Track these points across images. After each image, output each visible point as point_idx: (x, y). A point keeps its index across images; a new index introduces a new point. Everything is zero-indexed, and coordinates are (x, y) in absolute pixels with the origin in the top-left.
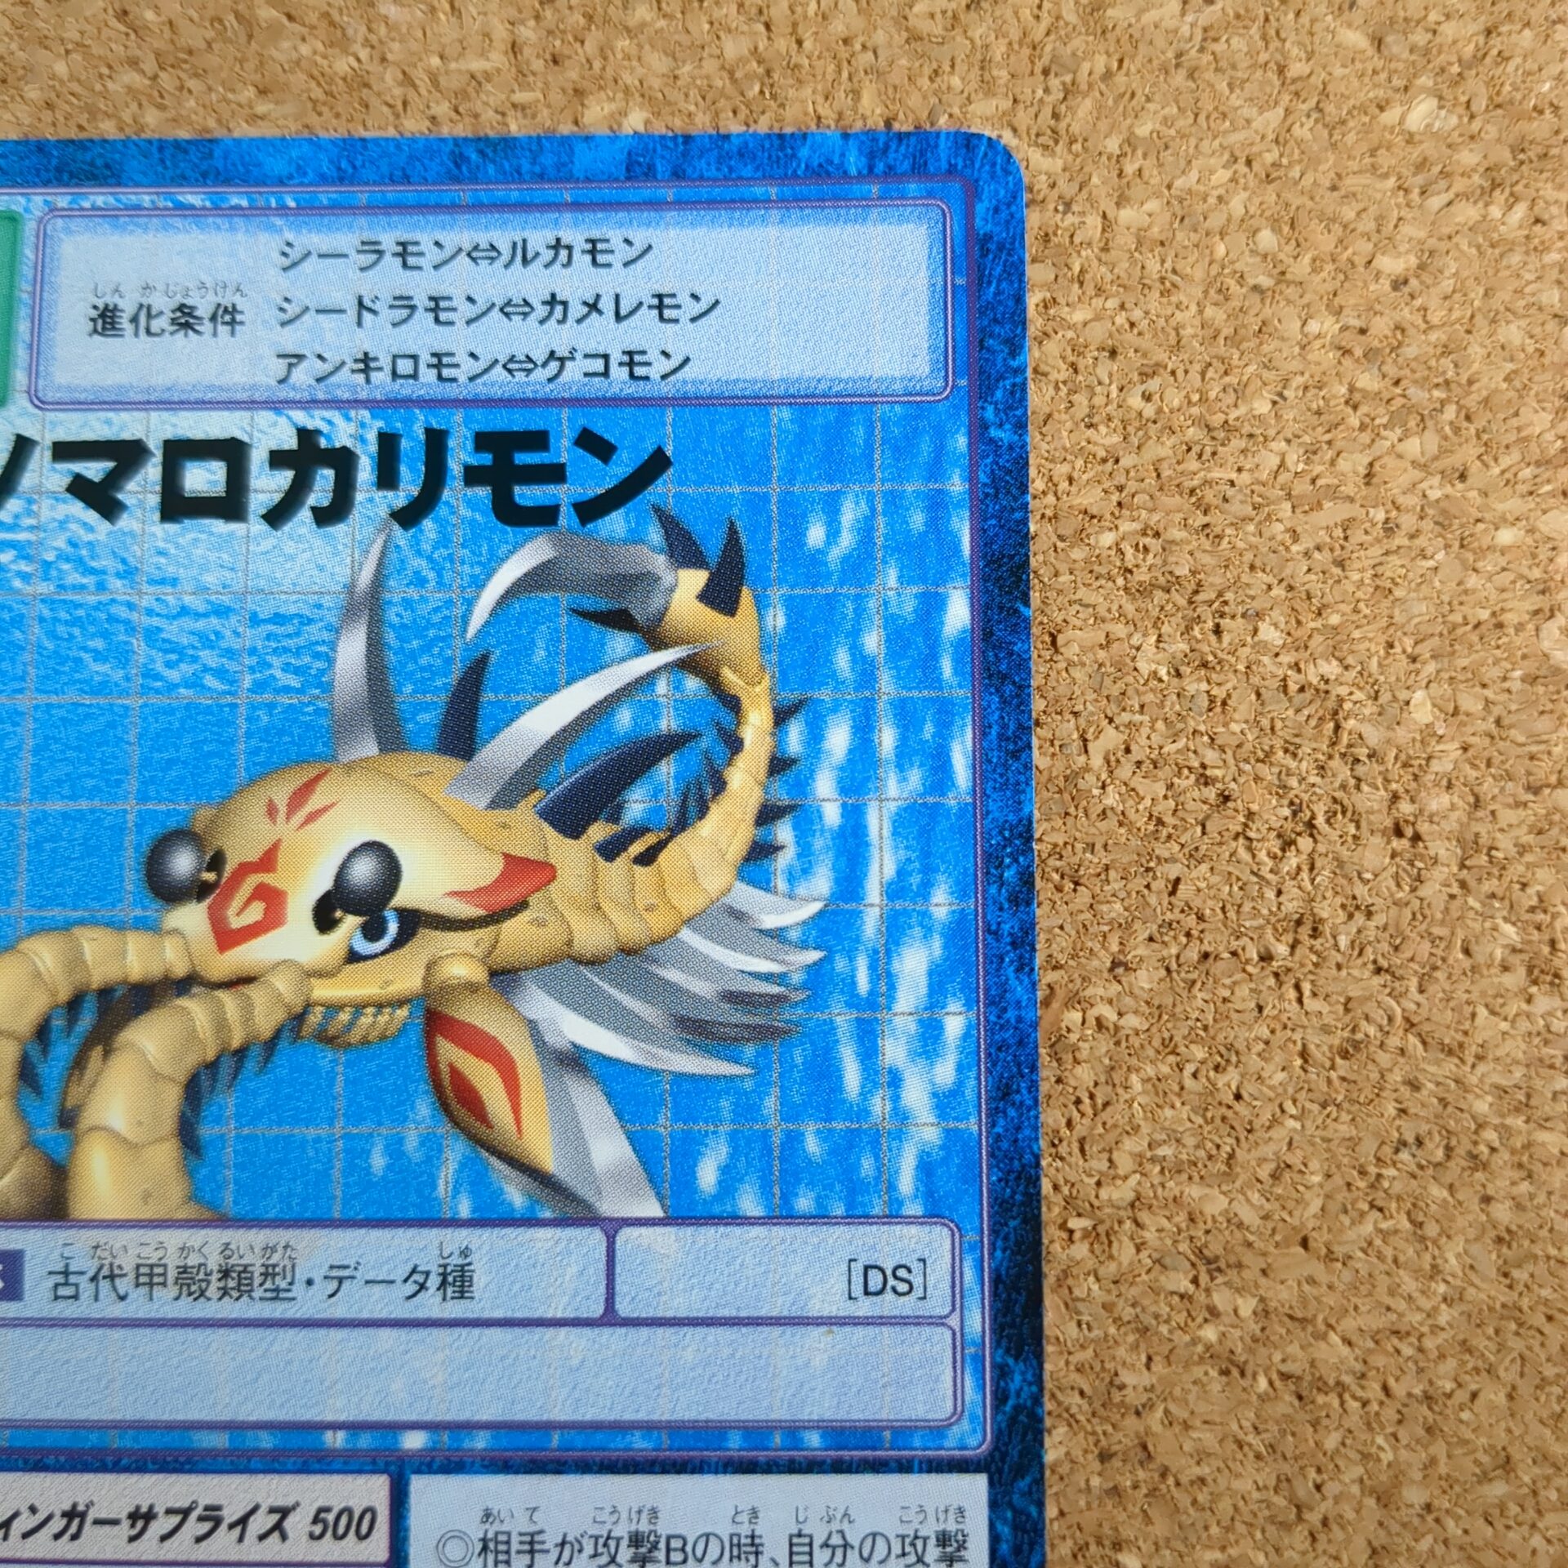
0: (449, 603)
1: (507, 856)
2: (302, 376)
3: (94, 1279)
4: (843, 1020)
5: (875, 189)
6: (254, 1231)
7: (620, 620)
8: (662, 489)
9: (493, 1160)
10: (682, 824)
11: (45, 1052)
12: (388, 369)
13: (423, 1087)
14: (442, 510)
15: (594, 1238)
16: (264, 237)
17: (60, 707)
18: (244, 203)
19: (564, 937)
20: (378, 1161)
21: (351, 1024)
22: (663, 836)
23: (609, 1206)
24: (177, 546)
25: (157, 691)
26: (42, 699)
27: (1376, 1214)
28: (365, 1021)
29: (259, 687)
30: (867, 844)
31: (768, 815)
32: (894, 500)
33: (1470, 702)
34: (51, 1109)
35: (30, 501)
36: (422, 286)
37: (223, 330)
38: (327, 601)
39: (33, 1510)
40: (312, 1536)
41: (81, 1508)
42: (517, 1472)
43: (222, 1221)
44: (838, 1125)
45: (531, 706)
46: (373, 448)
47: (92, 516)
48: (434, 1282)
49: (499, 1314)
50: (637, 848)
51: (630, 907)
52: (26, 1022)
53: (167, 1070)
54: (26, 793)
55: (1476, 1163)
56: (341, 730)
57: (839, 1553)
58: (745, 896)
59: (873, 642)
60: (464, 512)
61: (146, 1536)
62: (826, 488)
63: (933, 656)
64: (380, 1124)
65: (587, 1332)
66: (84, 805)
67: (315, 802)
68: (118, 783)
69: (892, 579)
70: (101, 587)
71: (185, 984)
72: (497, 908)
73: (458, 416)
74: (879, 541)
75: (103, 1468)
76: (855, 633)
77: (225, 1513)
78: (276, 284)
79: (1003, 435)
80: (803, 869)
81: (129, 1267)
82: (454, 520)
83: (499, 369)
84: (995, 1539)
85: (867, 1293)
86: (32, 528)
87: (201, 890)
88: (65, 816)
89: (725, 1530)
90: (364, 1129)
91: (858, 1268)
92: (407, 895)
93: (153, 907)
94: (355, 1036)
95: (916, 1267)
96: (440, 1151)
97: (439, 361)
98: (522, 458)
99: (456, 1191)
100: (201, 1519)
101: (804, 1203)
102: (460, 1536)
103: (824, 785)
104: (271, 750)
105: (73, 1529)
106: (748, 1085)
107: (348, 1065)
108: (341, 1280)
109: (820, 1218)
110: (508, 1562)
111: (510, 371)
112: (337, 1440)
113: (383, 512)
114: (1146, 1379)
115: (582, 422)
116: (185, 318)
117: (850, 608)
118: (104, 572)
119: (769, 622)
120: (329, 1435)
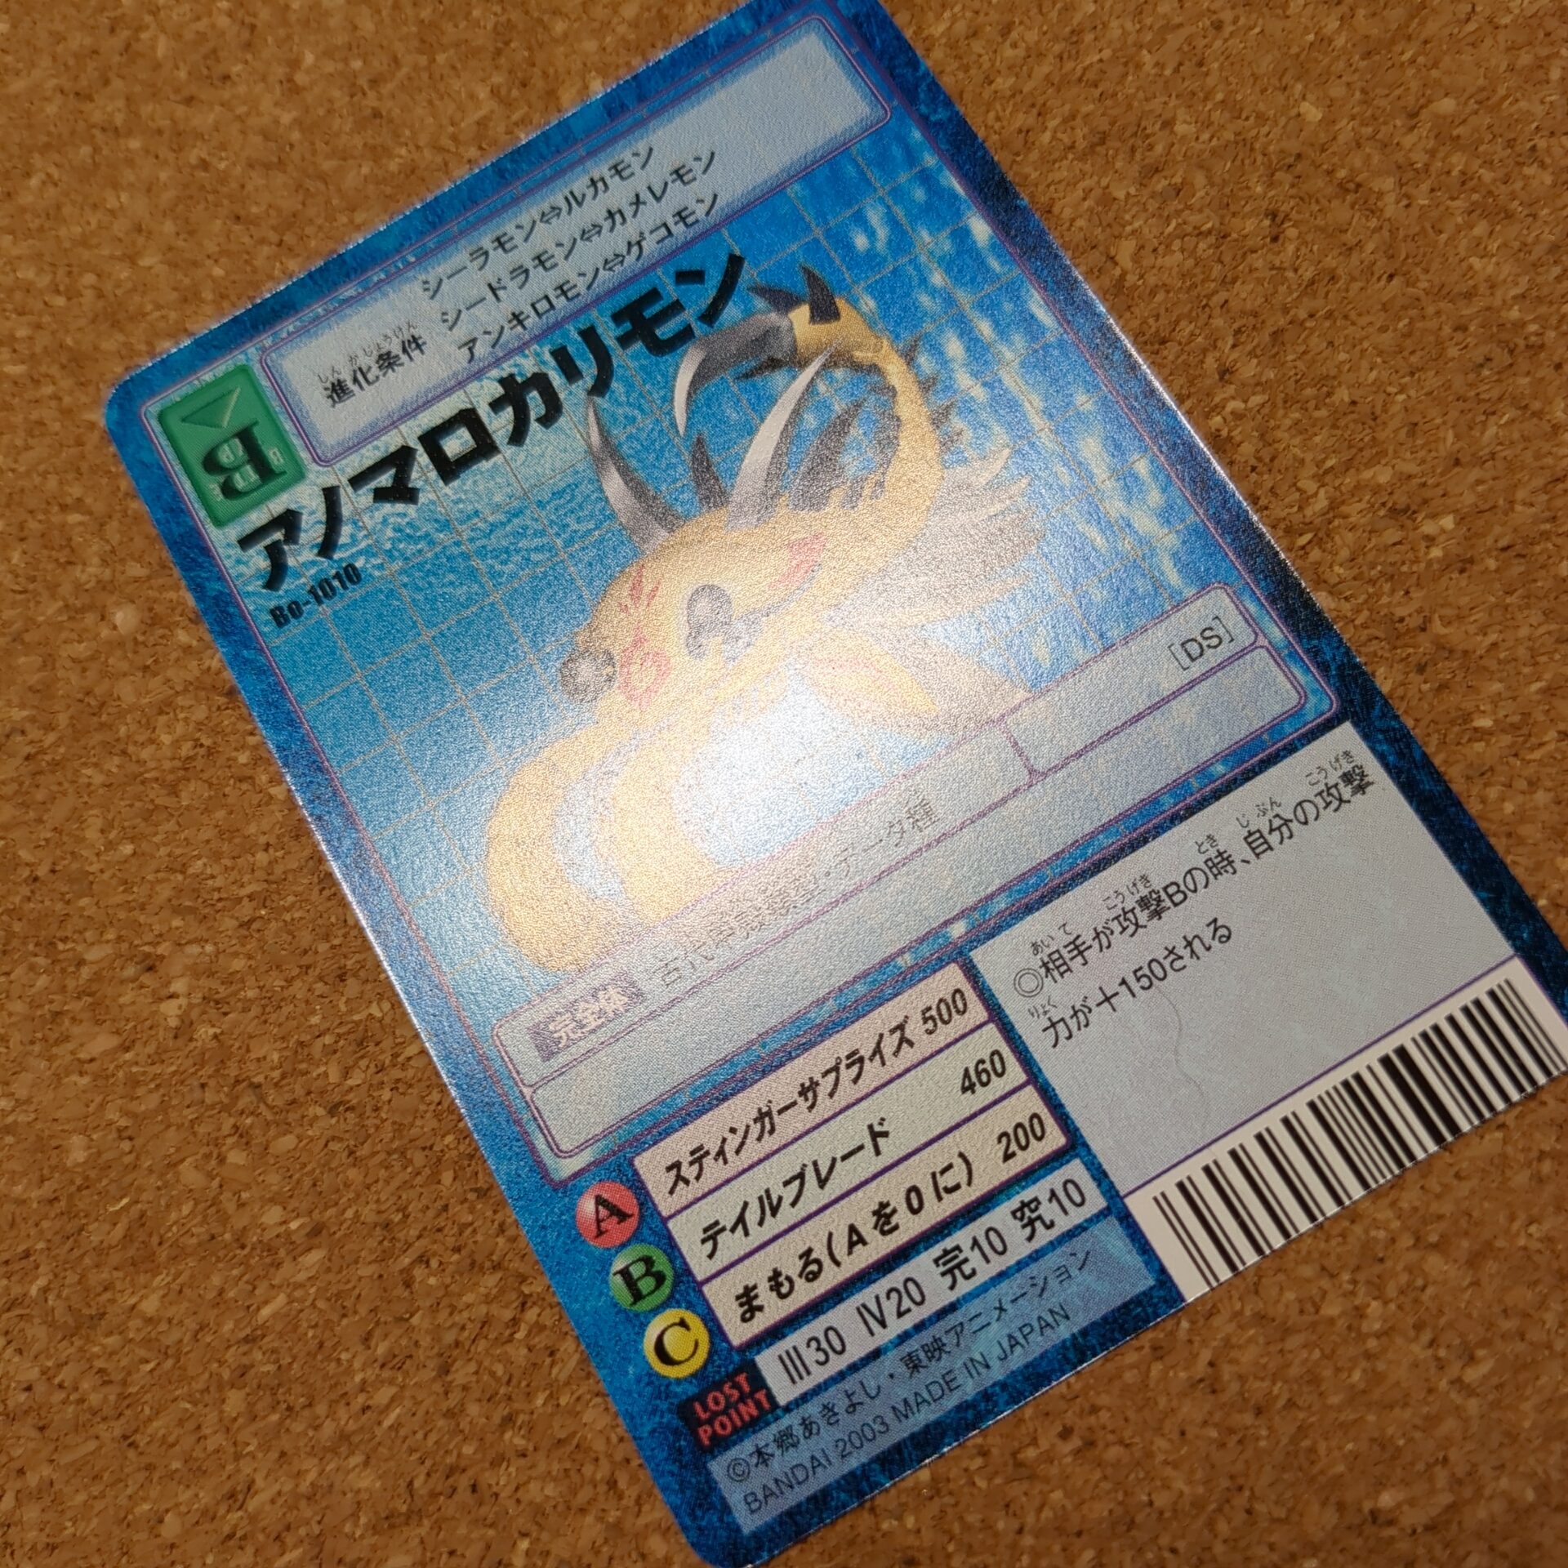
0: (658, 422)
1: (790, 545)
2: (481, 350)
3: (685, 958)
4: (1068, 508)
5: (769, 33)
8: (748, 275)
10: (887, 460)
12: (533, 313)
14: (618, 372)
16: (406, 288)
17: (449, 628)
18: (383, 276)
22: (879, 473)
24: (466, 492)
25: (506, 583)
26: (435, 631)
27: (1493, 419)
29: (569, 541)
30: (1014, 397)
31: (939, 419)
32: (897, 193)
33: (1337, 91)
35: (355, 523)
36: (523, 255)
37: (415, 354)
38: (580, 467)
39: (733, 1130)
40: (930, 1032)
41: (765, 1109)
42: (1038, 909)
46: (553, 363)
47: (400, 507)
48: (908, 824)
50: (868, 489)
54: (459, 690)
55: (1535, 349)
57: (1284, 829)
58: (956, 475)
59: (937, 279)
60: (633, 364)
61: (819, 1098)
62: (849, 213)
63: (982, 263)
65: (1027, 795)
67: (648, 588)
68: (515, 650)
69: (925, 235)
70: (432, 543)
73: (594, 313)
74: (904, 221)
75: (764, 1075)
76: (924, 281)
77: (862, 1053)
78: (432, 308)
79: (941, 115)
80: (983, 436)
82: (628, 373)
83: (601, 272)
84: (1382, 758)
85: (1193, 660)
86: (366, 537)
87: (607, 682)
88: (492, 689)
89: (1199, 861)
91: (1177, 648)
95: (1214, 624)
97: (562, 290)
98: (649, 313)
100: (848, 1066)
102: (1028, 971)
103: (963, 380)
105: (768, 1127)
108: (846, 860)
109: (1135, 633)
110: (1069, 969)
111: (610, 269)
112: (907, 960)
113: (583, 395)
114: (1413, 606)
115: (672, 271)
116: (387, 361)
117: (910, 270)
118: (427, 535)
119: (865, 309)
120: (900, 961)
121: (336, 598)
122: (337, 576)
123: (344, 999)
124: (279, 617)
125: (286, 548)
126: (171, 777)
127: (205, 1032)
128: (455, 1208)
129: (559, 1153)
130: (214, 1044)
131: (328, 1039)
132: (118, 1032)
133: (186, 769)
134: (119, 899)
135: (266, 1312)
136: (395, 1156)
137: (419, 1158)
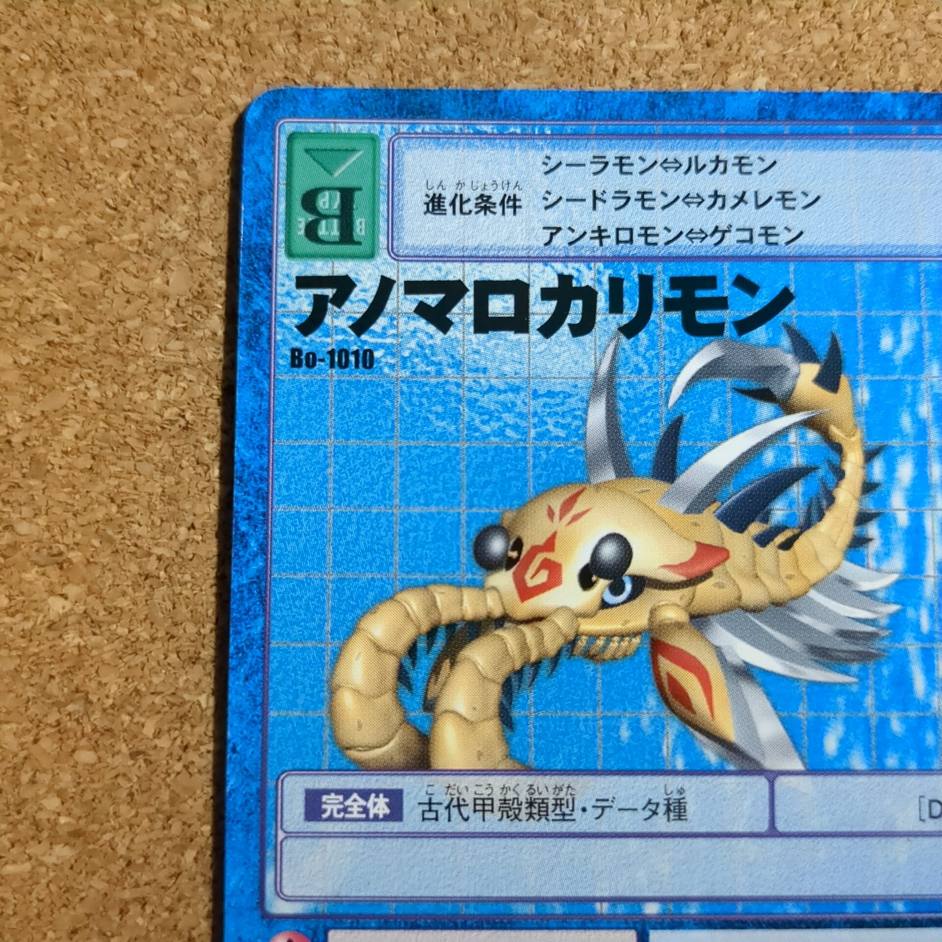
0: (657, 385)
1: (699, 544)
2: (560, 240)
3: (448, 807)
4: (913, 649)
5: (914, 128)
6: (548, 777)
7: (765, 395)
8: (789, 313)
9: (697, 734)
10: (808, 524)
11: (414, 664)
12: (614, 237)
13: (651, 687)
14: (650, 326)
15: (760, 783)
16: (532, 153)
17: (416, 448)
18: (518, 131)
19: (736, 595)
20: (625, 733)
21: (605, 647)
22: (796, 531)
23: (770, 764)
24: (486, 348)
25: (477, 439)
26: (404, 443)
28: (614, 645)
29: (540, 436)
30: (925, 538)
31: (863, 519)
32: (935, 322)
34: (419, 700)
35: (392, 319)
36: (633, 185)
37: (509, 211)
38: (581, 384)
42: (716, 928)
43: (528, 770)
44: (912, 714)
45: (711, 449)
46: (606, 287)
47: (431, 329)
48: (662, 809)
49: (703, 830)
50: (780, 539)
51: (777, 576)
52: (402, 644)
53: (490, 676)
54: (397, 501)
56: (592, 464)
58: (850, 570)
59: (925, 410)
60: (665, 327)
62: (892, 313)
64: (625, 710)
65: (759, 841)
66: (433, 509)
67: (577, 508)
68: (454, 496)
69: (935, 369)
70: (439, 373)
71: (501, 621)
72: (693, 576)
73: (659, 267)
74: (926, 347)
75: (456, 927)
76: (913, 405)
78: (543, 183)
80: (885, 554)
81: (469, 801)
82: (658, 332)
83: (683, 237)
86: (394, 336)
87: (509, 563)
88: (421, 515)
90: (615, 713)
91: (925, 802)
92: (637, 567)
93: (479, 574)
94: (608, 655)
96: (663, 727)
97: (646, 232)
98: (700, 294)
99: (674, 752)
101: (892, 762)
103: (898, 501)
104: (549, 476)
106: (855, 688)
107: (604, 672)
108: (603, 808)
109: (902, 771)
111: (691, 239)
112: (603, 908)
113: (614, 327)
115: (737, 271)
116: (485, 204)
117: (909, 389)
118: (440, 364)
119: (859, 396)
120: (598, 905)
121: (347, 370)
122: (356, 353)
123: (185, 678)
124: (297, 359)
125: (330, 305)
126: (147, 427)
127: (72, 639)
128: (183, 880)
129: (279, 893)
130: (76, 652)
131: (158, 700)
132: (10, 598)
133: (163, 428)
134: (62, 497)
135: (10, 869)
136: (161, 816)
137: (176, 828)
